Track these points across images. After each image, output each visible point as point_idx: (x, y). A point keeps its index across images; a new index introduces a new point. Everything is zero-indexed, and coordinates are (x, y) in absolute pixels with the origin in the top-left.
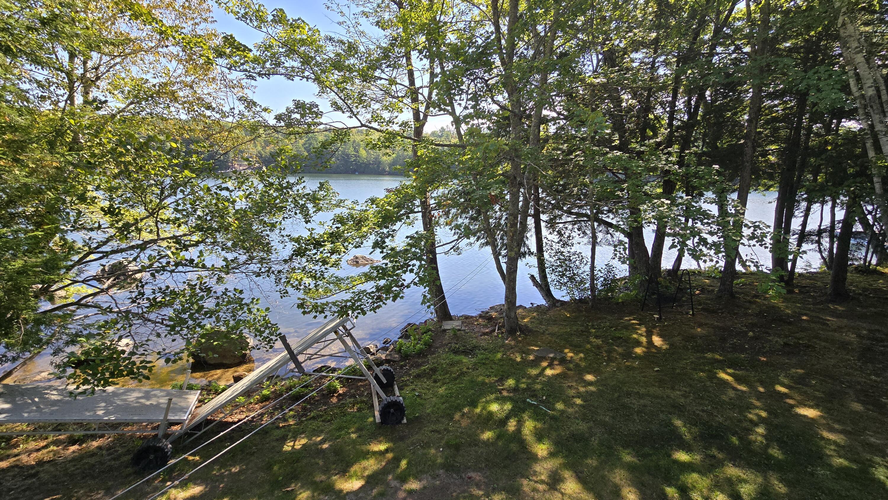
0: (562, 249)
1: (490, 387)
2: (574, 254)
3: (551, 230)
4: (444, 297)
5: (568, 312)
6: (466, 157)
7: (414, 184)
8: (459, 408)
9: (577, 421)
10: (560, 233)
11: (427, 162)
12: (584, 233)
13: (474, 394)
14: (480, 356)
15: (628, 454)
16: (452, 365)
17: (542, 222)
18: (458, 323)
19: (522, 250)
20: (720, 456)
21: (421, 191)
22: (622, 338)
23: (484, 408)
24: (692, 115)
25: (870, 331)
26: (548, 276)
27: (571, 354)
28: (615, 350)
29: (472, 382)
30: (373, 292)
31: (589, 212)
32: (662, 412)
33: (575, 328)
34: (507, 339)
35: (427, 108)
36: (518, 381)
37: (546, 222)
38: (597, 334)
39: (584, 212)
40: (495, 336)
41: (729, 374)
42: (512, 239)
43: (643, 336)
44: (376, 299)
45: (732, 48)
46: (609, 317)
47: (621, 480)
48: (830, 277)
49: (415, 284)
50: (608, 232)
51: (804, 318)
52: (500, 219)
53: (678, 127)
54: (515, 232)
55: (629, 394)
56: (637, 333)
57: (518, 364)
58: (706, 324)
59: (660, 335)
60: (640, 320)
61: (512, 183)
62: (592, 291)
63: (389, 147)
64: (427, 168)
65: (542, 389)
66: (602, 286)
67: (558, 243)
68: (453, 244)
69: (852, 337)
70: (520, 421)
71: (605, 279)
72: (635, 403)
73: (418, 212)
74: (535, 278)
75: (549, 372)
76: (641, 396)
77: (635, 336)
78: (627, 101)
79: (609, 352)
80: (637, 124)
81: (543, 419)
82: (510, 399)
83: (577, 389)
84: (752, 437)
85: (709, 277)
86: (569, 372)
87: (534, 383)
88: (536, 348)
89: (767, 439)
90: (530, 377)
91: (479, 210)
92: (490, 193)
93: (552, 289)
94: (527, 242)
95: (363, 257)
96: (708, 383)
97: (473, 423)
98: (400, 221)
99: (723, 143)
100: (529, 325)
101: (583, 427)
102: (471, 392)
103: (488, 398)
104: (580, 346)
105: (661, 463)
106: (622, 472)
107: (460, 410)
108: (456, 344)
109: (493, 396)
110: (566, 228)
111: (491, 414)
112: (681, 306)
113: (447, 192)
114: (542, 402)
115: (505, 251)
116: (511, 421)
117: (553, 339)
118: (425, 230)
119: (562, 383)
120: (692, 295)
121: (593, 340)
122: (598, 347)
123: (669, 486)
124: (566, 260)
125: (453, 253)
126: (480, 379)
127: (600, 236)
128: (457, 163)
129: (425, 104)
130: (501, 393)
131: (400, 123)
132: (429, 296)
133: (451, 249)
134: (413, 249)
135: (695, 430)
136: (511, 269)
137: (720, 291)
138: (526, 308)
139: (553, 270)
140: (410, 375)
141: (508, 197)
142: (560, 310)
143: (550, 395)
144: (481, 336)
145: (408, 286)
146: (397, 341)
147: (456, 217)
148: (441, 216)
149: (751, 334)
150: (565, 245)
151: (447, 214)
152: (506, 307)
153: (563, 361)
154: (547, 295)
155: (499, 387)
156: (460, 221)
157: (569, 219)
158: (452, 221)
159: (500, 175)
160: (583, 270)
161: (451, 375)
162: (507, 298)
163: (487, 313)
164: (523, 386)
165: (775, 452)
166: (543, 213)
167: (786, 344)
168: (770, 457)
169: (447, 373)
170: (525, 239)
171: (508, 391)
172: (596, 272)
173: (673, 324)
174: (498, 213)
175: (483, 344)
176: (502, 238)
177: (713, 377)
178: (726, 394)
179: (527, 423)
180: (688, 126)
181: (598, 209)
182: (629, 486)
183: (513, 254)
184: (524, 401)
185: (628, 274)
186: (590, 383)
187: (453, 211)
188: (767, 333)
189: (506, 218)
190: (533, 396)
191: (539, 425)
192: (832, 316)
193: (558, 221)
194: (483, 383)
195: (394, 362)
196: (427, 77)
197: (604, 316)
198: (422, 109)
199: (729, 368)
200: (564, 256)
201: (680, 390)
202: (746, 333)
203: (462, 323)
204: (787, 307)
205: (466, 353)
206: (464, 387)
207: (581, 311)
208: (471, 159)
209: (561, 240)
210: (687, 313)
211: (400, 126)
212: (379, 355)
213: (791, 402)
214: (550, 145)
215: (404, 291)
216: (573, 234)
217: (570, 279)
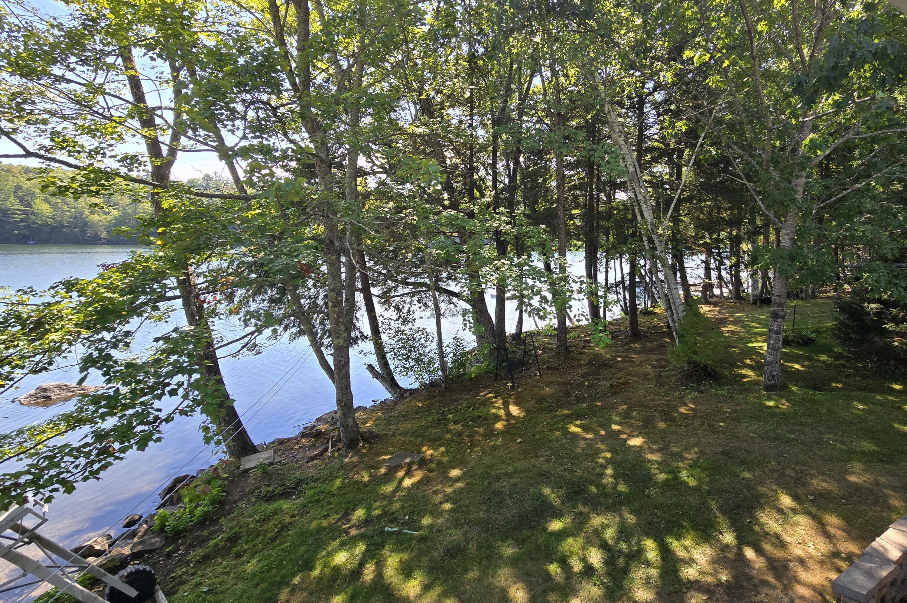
0: (403, 327)
1: (331, 531)
2: (417, 332)
3: (386, 306)
4: (240, 424)
5: (420, 400)
6: (253, 212)
7: (161, 254)
8: (284, 582)
9: (450, 532)
10: (398, 309)
11: (185, 219)
12: (425, 305)
13: (307, 551)
14: (310, 493)
15: (509, 546)
16: (266, 519)
17: (373, 298)
18: (270, 453)
19: (353, 335)
20: (586, 510)
21: (176, 265)
22: (480, 416)
23: (326, 565)
24: (512, 178)
25: (658, 360)
26: (390, 362)
27: (430, 452)
28: (477, 432)
29: (302, 534)
30: (87, 445)
31: (428, 281)
32: (531, 485)
33: (430, 419)
34: (346, 457)
35: (175, 138)
36: (369, 509)
37: (379, 296)
38: (456, 418)
39: (422, 281)
40: (329, 457)
41: (577, 426)
42: (337, 323)
43: (500, 408)
44: (97, 455)
45: (535, 119)
46: (465, 397)
47: (507, 580)
48: (628, 321)
49: (183, 412)
50: (450, 302)
51: (619, 359)
52: (316, 298)
53: (503, 189)
54: (341, 312)
55: (498, 478)
56: (495, 407)
57: (366, 485)
58: (552, 382)
59: (517, 404)
60: (495, 392)
61: (328, 249)
62: (443, 370)
63: (97, 192)
64: (186, 229)
65: (403, 507)
66: (452, 362)
67: (397, 320)
68: (246, 340)
69: (648, 369)
70: (380, 561)
71: (454, 355)
72: (504, 485)
73: (175, 298)
74: (373, 368)
75: (408, 482)
76: (509, 475)
77: (493, 411)
78: (451, 158)
79: (471, 436)
80: (465, 184)
81: (410, 546)
82: (362, 537)
83: (444, 491)
84: (605, 481)
85: (547, 336)
86: (431, 475)
87: (391, 502)
88: (387, 457)
89: (615, 478)
90: (384, 497)
91: (284, 288)
92: (299, 262)
93: (397, 377)
94: (357, 324)
95: (60, 387)
96: (564, 441)
97: (311, 594)
98: (140, 315)
99: (541, 207)
100: (374, 429)
101: (457, 535)
102: (302, 549)
103: (330, 548)
104: (440, 439)
105: (540, 541)
106: (506, 570)
107: (287, 584)
108: (268, 485)
109: (336, 543)
110: (404, 302)
111: (337, 569)
112: (528, 369)
113: (225, 265)
114: (405, 524)
115: (329, 340)
116: (368, 566)
117: (408, 438)
118: (191, 324)
119: (425, 491)
120: (537, 355)
121: (451, 427)
122: (459, 434)
123: (551, 563)
124: (409, 339)
125: (248, 353)
126: (314, 524)
127: (443, 306)
128: (238, 222)
129: (170, 131)
130: (347, 533)
131: (119, 158)
132: (213, 427)
133: (243, 347)
134: (173, 358)
135: (562, 492)
136: (340, 361)
137: (558, 347)
138: (366, 408)
139: (395, 354)
140: (188, 563)
141: (324, 268)
142: (410, 402)
143: (414, 512)
144: (307, 462)
145: (169, 419)
146: (154, 515)
147: (245, 301)
148: (219, 302)
149: (586, 383)
150: (405, 321)
151: (230, 298)
152: (339, 413)
153: (423, 463)
154: (391, 386)
155: (344, 527)
156: (253, 306)
157: (407, 291)
158: (239, 308)
159: (308, 238)
160: (430, 348)
161: (265, 535)
162: (339, 401)
163: (313, 427)
164: (377, 512)
165: (622, 488)
166: (374, 286)
167: (612, 386)
168: (620, 494)
169: (257, 536)
170: (355, 321)
171: (358, 527)
172: (444, 349)
173: (526, 389)
174: (313, 290)
175: (312, 473)
176: (322, 323)
177: (566, 432)
178: (579, 446)
179: (390, 559)
180: (511, 189)
181: (436, 276)
182: (515, 583)
183: (341, 342)
184: (382, 532)
185: (476, 345)
186: (457, 479)
187: (240, 292)
188: (597, 379)
189: (326, 296)
190: (392, 522)
191: (405, 556)
192: (635, 354)
193: (393, 294)
194: (320, 530)
195: (151, 551)
196: (168, 93)
197: (460, 396)
198: (165, 138)
199: (577, 420)
200: (406, 335)
201: (543, 456)
202: (583, 383)
203: (275, 452)
204: (607, 353)
205: (286, 495)
206: (290, 546)
207: (435, 397)
208: (262, 215)
209: (400, 317)
210: (535, 375)
211: (119, 161)
212: (116, 551)
213: (624, 436)
214: (371, 203)
215: (161, 428)
216: (413, 308)
217: (416, 362)
